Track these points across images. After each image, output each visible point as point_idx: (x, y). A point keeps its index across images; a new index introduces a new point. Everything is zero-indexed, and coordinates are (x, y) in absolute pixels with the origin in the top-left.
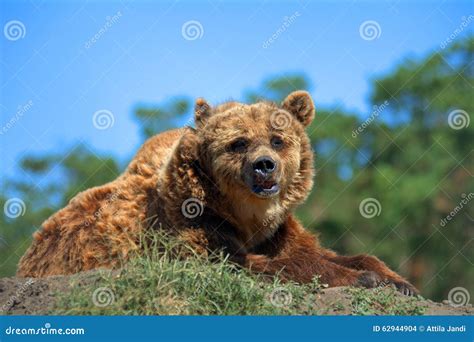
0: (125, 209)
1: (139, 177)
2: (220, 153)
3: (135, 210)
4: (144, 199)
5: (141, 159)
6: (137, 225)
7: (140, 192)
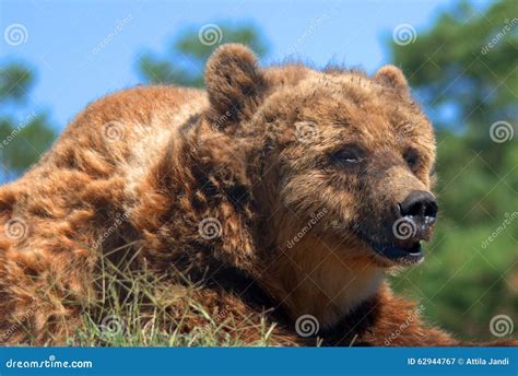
0: (44, 236)
1: (79, 174)
2: (304, 168)
3: (65, 239)
4: (86, 220)
5: (82, 139)
6: (68, 268)
7: (79, 205)
